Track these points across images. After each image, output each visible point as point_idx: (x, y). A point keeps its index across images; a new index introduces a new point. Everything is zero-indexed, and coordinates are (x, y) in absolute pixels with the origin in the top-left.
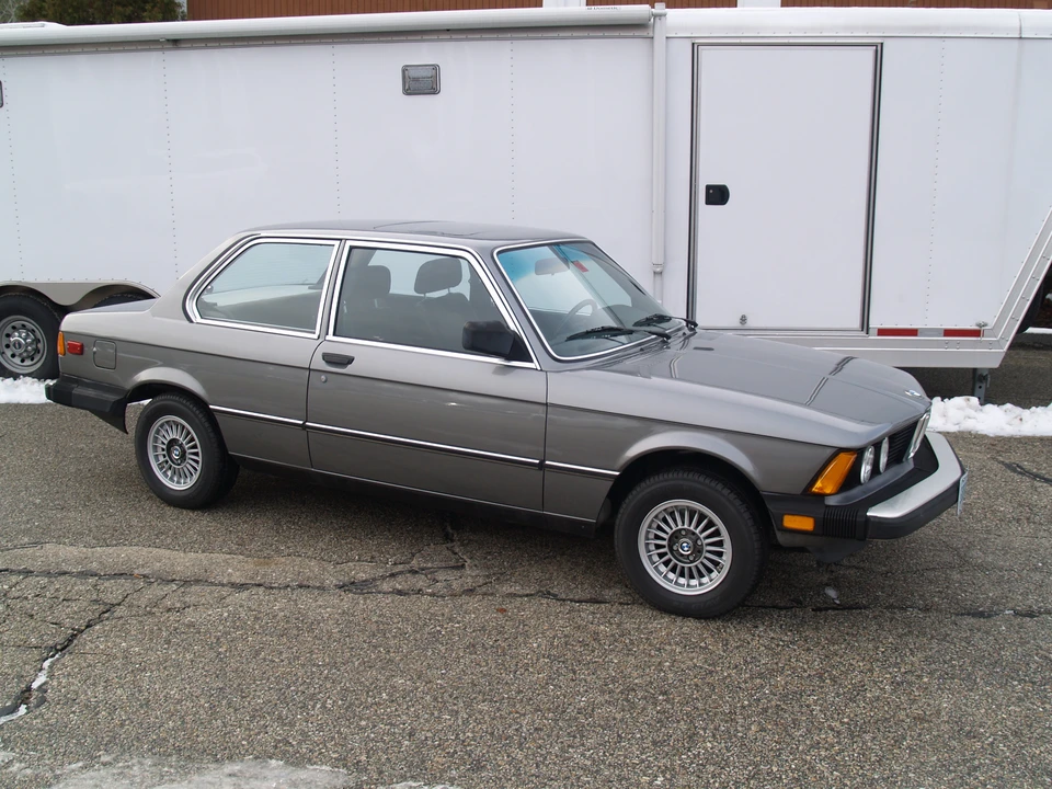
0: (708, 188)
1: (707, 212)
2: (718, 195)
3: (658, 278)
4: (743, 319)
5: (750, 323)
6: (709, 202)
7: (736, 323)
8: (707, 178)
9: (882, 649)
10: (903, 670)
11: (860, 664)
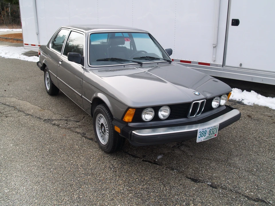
0: (233, 20)
1: (231, 28)
2: (236, 22)
3: (214, 48)
4: (241, 65)
5: (243, 66)
6: (233, 25)
7: (238, 66)
8: (232, 17)
9: (138, 180)
10: (130, 189)
11: (121, 182)
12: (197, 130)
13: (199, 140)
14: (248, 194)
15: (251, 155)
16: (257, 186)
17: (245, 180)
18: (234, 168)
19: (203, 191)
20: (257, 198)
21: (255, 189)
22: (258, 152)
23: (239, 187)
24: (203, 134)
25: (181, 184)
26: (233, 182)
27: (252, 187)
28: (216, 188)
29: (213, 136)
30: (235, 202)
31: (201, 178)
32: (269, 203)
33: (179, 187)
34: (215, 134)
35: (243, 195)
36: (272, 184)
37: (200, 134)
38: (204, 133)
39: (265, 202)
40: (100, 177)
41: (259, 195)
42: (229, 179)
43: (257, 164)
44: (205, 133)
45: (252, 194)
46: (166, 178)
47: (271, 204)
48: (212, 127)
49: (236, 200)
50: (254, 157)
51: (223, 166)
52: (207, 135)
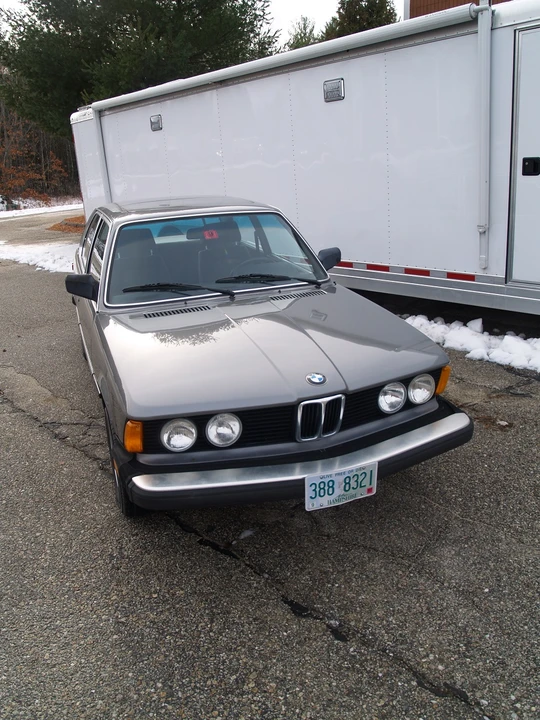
0: (525, 160)
2: (533, 167)
3: (483, 236)
6: (526, 172)
9: (156, 596)
10: (123, 620)
11: (115, 597)
12: (303, 479)
13: (313, 505)
14: (428, 668)
15: (500, 540)
16: (465, 645)
17: (439, 622)
18: (428, 579)
19: (302, 646)
20: (448, 682)
21: (454, 653)
22: (525, 533)
23: (412, 643)
24: (323, 488)
25: (255, 620)
26: (402, 625)
27: (450, 645)
28: (343, 639)
29: (362, 494)
30: (376, 691)
31: (323, 602)
32: (478, 704)
33: (247, 626)
34: (368, 487)
35: (410, 669)
36: (516, 641)
37: (314, 490)
38: (326, 488)
39: (465, 698)
40: (73, 582)
41: (458, 676)
42: (398, 613)
43: (502, 573)
44: (329, 487)
45: (440, 667)
46: (228, 596)
47: (481, 710)
48: (352, 471)
49: (382, 684)
50: (504, 547)
51: (400, 572)
52: (339, 491)
